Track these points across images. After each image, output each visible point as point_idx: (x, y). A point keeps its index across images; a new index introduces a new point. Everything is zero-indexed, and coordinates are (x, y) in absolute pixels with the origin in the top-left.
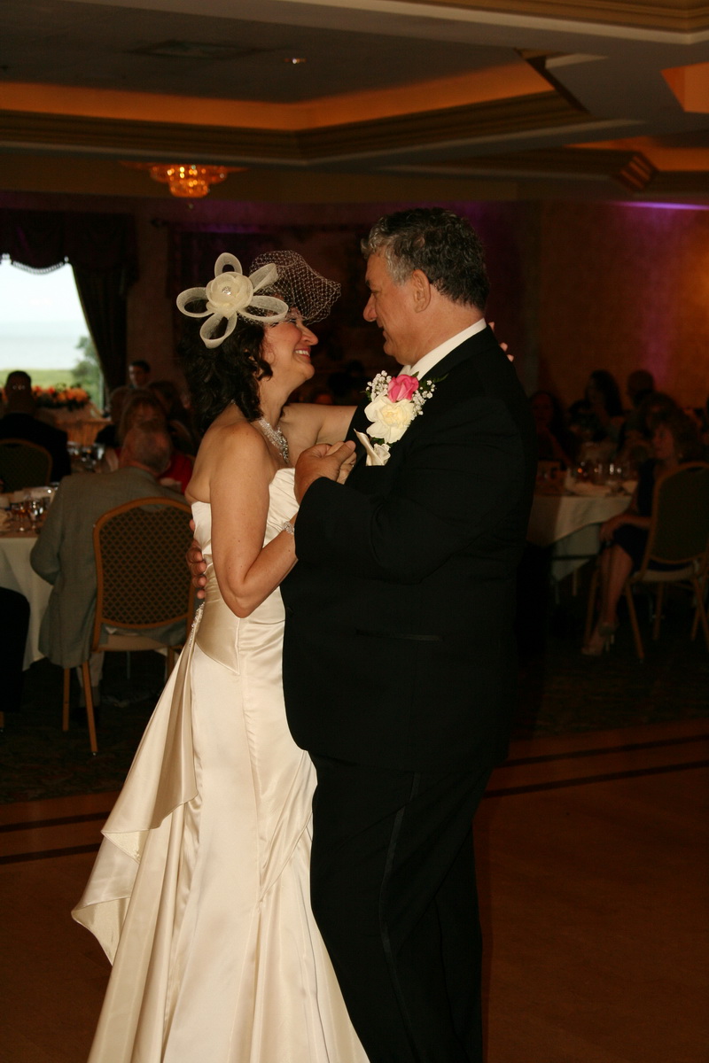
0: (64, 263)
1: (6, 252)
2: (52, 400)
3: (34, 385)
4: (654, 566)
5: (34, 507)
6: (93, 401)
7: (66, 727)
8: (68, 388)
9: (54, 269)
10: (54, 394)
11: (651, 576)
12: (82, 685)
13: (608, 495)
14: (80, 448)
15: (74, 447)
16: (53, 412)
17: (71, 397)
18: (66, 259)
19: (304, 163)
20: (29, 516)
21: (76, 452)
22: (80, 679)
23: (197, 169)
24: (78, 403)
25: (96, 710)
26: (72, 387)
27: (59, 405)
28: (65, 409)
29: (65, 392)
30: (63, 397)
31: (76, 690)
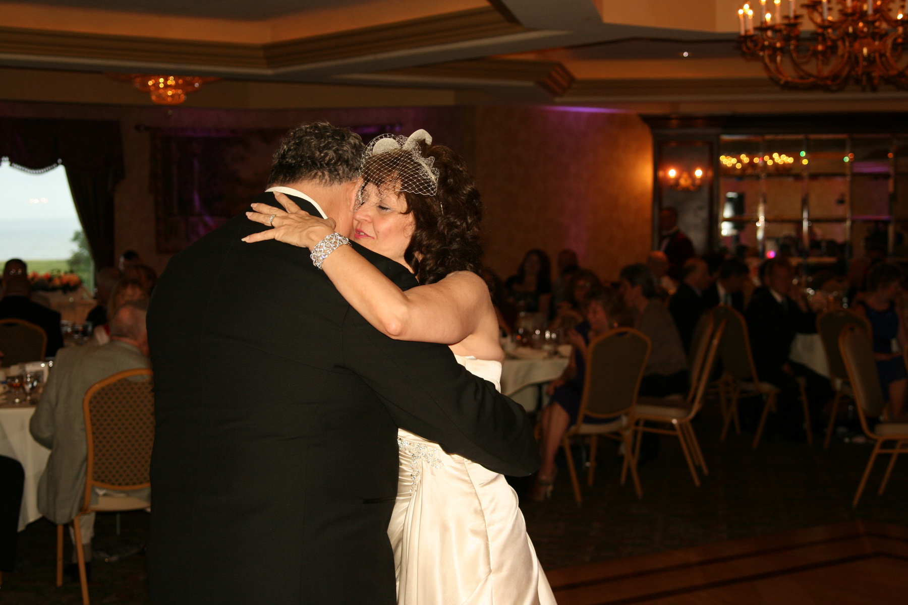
0: (58, 164)
1: (5, 155)
2: (47, 284)
3: (30, 271)
4: (588, 420)
5: (29, 380)
6: (85, 285)
7: (60, 582)
8: (62, 273)
9: (49, 170)
10: (50, 279)
11: (586, 429)
12: (74, 543)
13: (545, 358)
14: (73, 326)
15: (67, 325)
16: (49, 295)
17: (65, 281)
18: (60, 161)
19: (269, 72)
20: (24, 389)
21: (69, 330)
22: (73, 537)
23: (174, 79)
24: (70, 287)
25: (87, 565)
26: (66, 273)
27: (54, 289)
28: (60, 292)
29: (60, 277)
30: (57, 282)
31: (70, 547)
